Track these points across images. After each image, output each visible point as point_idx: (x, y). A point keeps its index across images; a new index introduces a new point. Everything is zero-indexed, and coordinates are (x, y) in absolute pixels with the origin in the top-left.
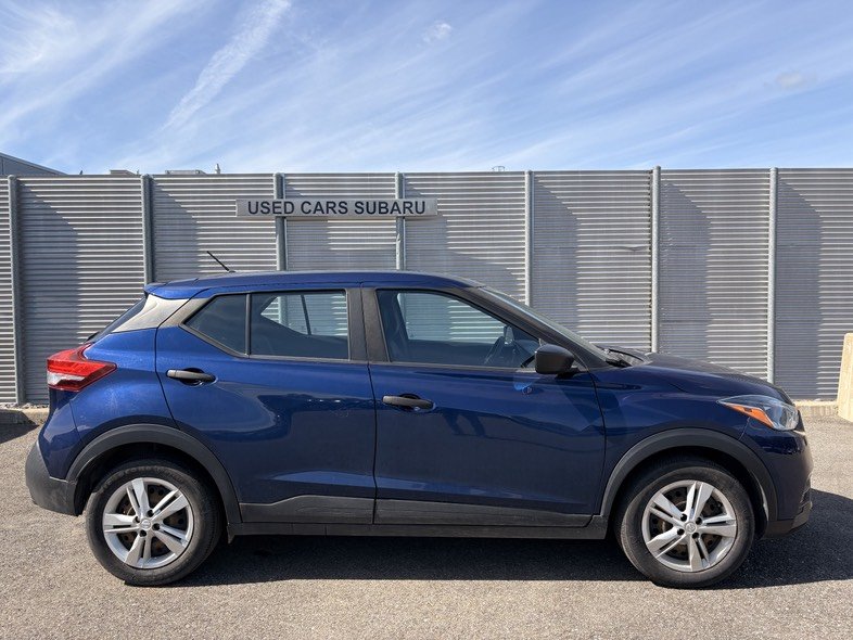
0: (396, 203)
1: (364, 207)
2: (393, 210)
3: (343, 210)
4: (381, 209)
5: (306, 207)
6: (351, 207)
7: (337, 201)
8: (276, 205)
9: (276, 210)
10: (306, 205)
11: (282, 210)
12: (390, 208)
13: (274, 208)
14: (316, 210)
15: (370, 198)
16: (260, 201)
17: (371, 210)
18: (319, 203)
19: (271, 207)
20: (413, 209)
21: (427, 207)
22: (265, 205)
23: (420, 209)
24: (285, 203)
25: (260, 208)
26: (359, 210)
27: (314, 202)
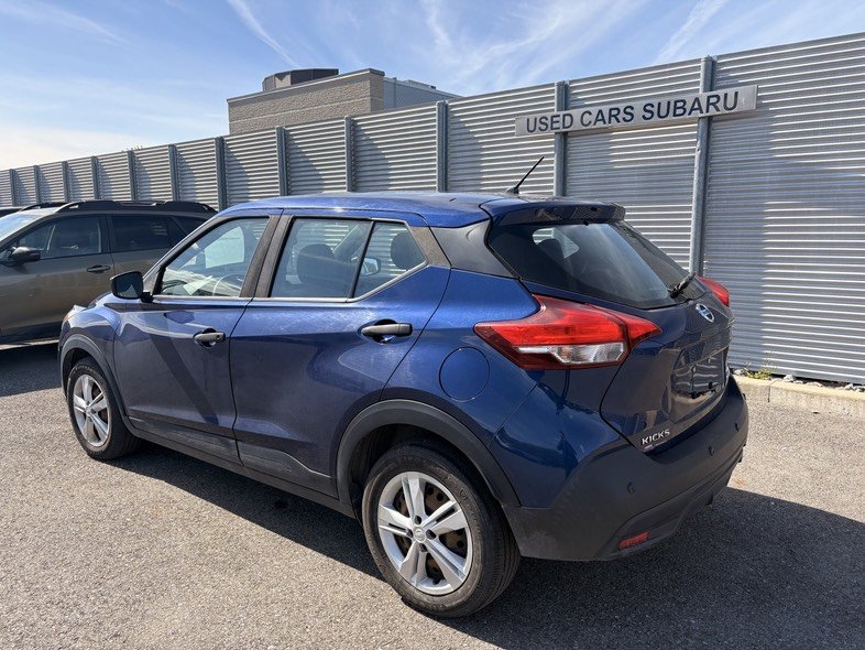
0: (697, 99)
1: (655, 110)
2: (692, 109)
3: (629, 117)
4: (677, 108)
5: (587, 118)
6: (638, 111)
7: (622, 106)
8: (555, 119)
9: (555, 125)
10: (587, 115)
11: (559, 125)
12: (688, 107)
13: (552, 122)
14: (597, 120)
15: (662, 95)
16: (539, 116)
17: (663, 113)
18: (600, 112)
19: (549, 122)
20: (720, 105)
21: (741, 99)
22: (543, 120)
23: (730, 104)
24: (564, 115)
25: (538, 125)
26: (648, 115)
27: (594, 110)
